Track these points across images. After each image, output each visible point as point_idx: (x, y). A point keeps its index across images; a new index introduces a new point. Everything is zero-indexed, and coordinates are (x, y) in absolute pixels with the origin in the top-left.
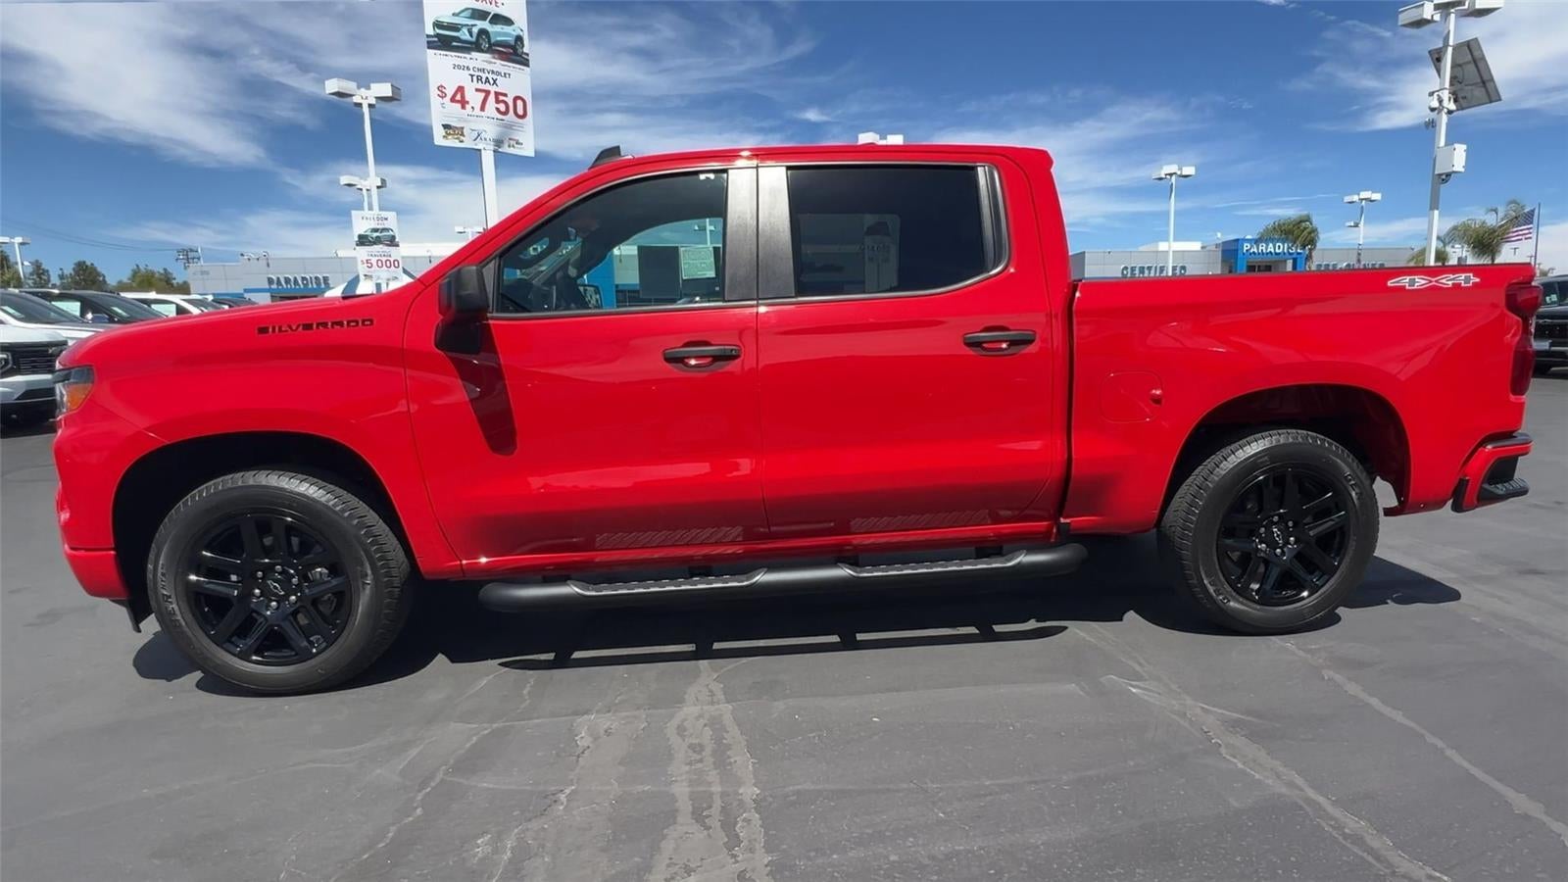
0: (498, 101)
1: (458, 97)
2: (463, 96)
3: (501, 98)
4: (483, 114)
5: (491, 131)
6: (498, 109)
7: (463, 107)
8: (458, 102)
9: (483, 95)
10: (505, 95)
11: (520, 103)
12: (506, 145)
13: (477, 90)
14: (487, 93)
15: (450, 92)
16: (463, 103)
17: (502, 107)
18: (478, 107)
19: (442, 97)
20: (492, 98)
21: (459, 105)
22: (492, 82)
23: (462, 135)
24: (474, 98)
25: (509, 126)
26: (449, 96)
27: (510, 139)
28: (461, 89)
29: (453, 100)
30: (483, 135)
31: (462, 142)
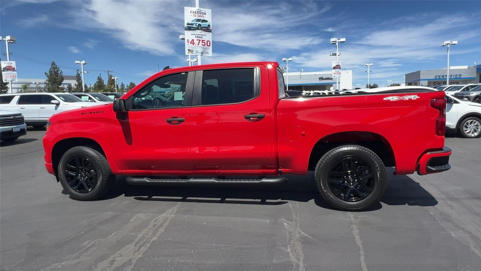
0: (202, 42)
1: (192, 42)
2: (193, 42)
3: (203, 41)
4: (198, 46)
5: (200, 50)
6: (202, 44)
7: (193, 45)
8: (192, 43)
9: (199, 41)
10: (205, 41)
11: (208, 42)
12: (204, 54)
13: (197, 40)
14: (200, 40)
15: (190, 41)
16: (193, 44)
17: (204, 44)
18: (197, 44)
19: (188, 43)
20: (201, 42)
21: (192, 44)
22: (201, 37)
23: (193, 52)
24: (196, 42)
25: (205, 49)
26: (190, 42)
27: (206, 52)
28: (193, 40)
29: (191, 43)
30: (198, 52)
31: (193, 54)
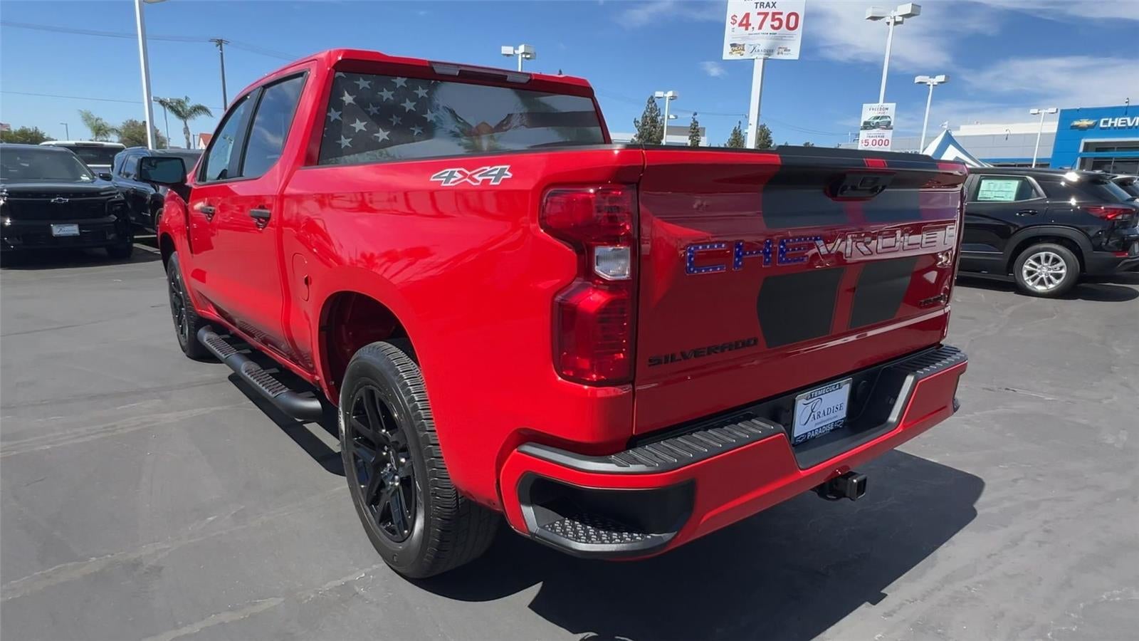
0: (773, 19)
1: (744, 22)
2: (748, 21)
3: (777, 16)
4: (760, 31)
5: (763, 43)
6: (772, 26)
7: (747, 29)
8: (743, 25)
9: (762, 17)
10: (781, 14)
11: (793, 18)
12: (776, 53)
13: (759, 14)
14: (766, 14)
15: (739, 20)
16: (747, 25)
17: (776, 24)
18: (757, 27)
19: (734, 24)
20: (770, 17)
21: (744, 28)
22: (771, 5)
23: (743, 50)
24: (755, 20)
25: (781, 38)
26: (739, 21)
27: (780, 48)
28: (747, 16)
29: (741, 25)
30: (757, 49)
31: (742, 55)
